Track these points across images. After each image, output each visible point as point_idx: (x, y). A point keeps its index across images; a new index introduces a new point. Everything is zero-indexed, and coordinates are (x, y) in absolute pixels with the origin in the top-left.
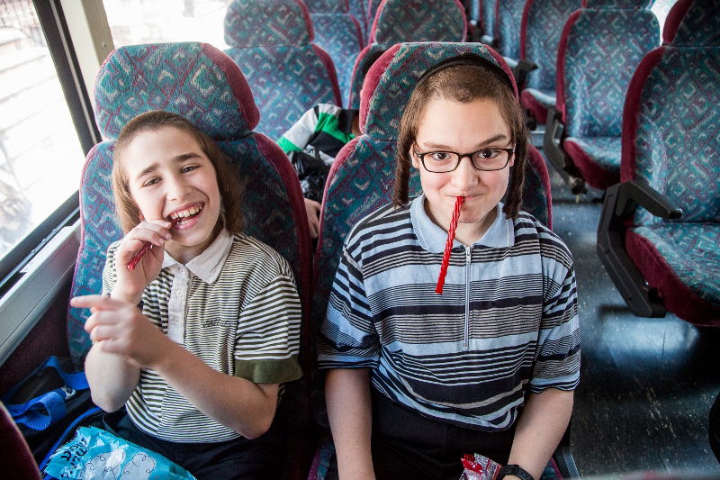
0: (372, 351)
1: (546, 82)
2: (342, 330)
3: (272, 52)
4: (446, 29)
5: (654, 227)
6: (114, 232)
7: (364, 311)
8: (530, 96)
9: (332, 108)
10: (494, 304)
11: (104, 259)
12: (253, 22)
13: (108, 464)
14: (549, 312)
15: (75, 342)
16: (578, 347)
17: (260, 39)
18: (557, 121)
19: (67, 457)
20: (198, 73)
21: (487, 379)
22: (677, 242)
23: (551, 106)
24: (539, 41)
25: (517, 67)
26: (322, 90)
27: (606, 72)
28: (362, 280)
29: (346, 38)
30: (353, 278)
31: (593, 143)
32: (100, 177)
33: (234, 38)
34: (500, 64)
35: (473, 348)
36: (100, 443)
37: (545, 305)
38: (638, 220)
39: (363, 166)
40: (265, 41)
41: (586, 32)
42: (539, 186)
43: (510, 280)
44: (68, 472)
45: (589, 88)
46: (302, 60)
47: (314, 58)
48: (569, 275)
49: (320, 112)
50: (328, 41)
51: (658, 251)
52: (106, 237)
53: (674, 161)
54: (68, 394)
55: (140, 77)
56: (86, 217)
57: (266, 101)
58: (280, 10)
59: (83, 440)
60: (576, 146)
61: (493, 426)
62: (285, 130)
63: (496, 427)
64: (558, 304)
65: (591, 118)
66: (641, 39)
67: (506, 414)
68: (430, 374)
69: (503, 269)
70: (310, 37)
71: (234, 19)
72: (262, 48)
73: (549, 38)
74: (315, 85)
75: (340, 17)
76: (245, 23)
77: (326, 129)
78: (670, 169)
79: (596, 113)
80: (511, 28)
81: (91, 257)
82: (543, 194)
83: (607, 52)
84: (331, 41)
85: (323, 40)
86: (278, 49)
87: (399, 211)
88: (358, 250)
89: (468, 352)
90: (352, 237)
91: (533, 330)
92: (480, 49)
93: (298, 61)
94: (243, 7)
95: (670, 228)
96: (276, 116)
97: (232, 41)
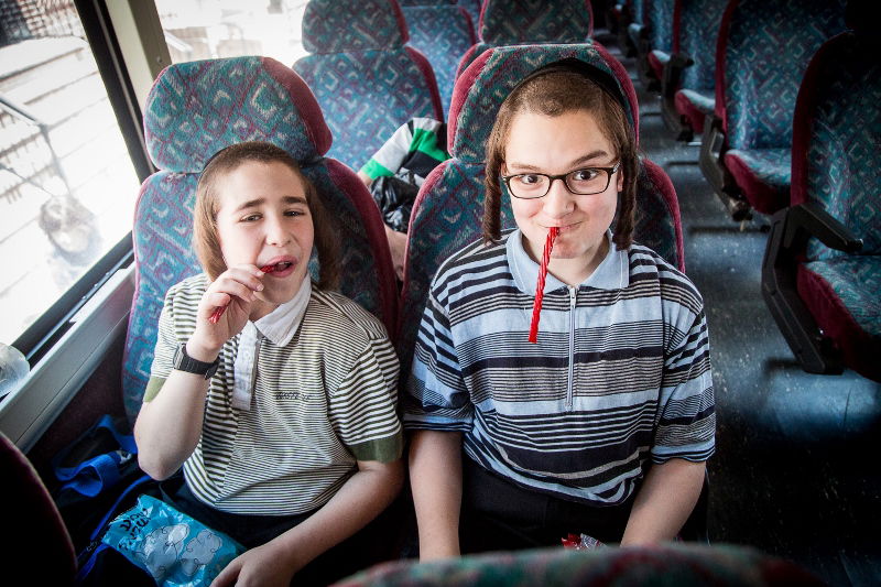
0: (464, 413)
1: (706, 80)
2: (428, 386)
3: (359, 58)
4: (567, 23)
5: (832, 262)
6: (172, 275)
7: (452, 364)
8: (685, 98)
9: (429, 122)
10: (603, 356)
11: (161, 306)
12: (336, 23)
13: (170, 539)
14: (672, 367)
15: (131, 400)
16: (711, 410)
17: (344, 43)
18: (715, 129)
19: (127, 526)
20: (258, 92)
21: (593, 444)
22: (863, 280)
23: (711, 112)
24: (697, 28)
25: (669, 62)
26: (419, 102)
27: (779, 66)
28: (449, 328)
29: (455, 35)
30: (439, 326)
31: (762, 157)
32: (155, 213)
33: (314, 43)
34: (613, 69)
35: (577, 408)
36: (163, 514)
37: (666, 358)
38: (812, 252)
39: (453, 195)
40: (350, 46)
41: (753, 16)
42: (665, 215)
43: (622, 327)
44: (128, 542)
45: (758, 87)
46: (394, 66)
47: (409, 63)
48: (697, 322)
49: (415, 128)
50: (433, 40)
51: (834, 291)
52: (163, 281)
53: (859, 178)
54: (123, 459)
55: (194, 99)
56: (141, 259)
57: (353, 117)
58: (367, 7)
59: (144, 510)
60: (737, 161)
61: (602, 500)
62: (376, 150)
63: (606, 501)
64: (682, 357)
65: (759, 125)
66: (826, 22)
67: (618, 486)
68: (526, 439)
69: (614, 314)
70: (404, 38)
71: (313, 20)
72: (347, 54)
73: (710, 25)
74: (411, 95)
75: (448, 10)
76: (326, 25)
77: (423, 148)
78: (855, 189)
79: (766, 119)
80: (664, 14)
81: (147, 304)
82: (671, 224)
83: (780, 40)
84: (437, 40)
85: (427, 38)
86: (366, 54)
87: (490, 247)
88: (445, 293)
89: (571, 413)
90: (439, 277)
91: (651, 387)
92: (589, 51)
93: (390, 67)
94: (323, 5)
95: (855, 263)
96: (365, 134)
97: (312, 47)
